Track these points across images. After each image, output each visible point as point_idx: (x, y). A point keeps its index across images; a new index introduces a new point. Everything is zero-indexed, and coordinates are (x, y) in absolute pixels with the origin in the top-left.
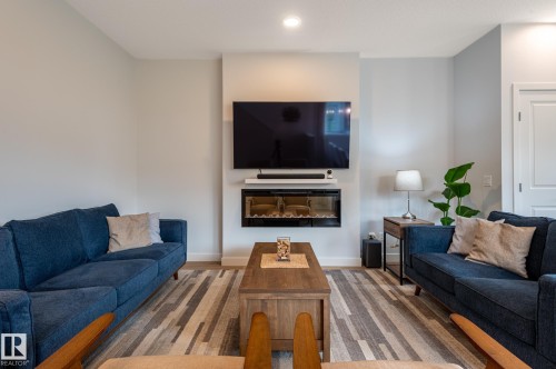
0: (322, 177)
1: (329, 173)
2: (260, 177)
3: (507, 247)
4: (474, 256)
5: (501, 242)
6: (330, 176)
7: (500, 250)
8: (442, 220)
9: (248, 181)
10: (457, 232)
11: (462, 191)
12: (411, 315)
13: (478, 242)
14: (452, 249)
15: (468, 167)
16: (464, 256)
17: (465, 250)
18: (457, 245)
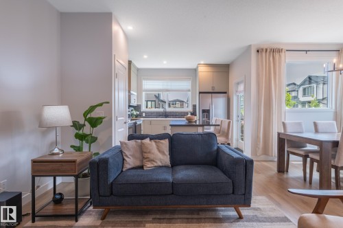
3: (163, 153)
4: (149, 165)
5: (159, 151)
7: (160, 156)
10: (125, 152)
13: (145, 155)
14: (127, 166)
15: (101, 105)
16: (141, 167)
17: (138, 163)
18: (131, 162)
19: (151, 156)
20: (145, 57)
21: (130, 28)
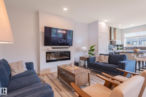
0: (68, 48)
1: (70, 47)
2: (53, 48)
3: (105, 59)
4: (101, 61)
5: (104, 59)
6: (70, 48)
7: (104, 60)
8: (89, 56)
9: (50, 49)
10: (96, 58)
11: (93, 50)
12: (92, 74)
13: (100, 59)
14: (96, 61)
15: (94, 46)
16: (99, 62)
17: (98, 61)
18: (97, 60)
19: (101, 59)
20: (120, 25)
21: (106, 21)
